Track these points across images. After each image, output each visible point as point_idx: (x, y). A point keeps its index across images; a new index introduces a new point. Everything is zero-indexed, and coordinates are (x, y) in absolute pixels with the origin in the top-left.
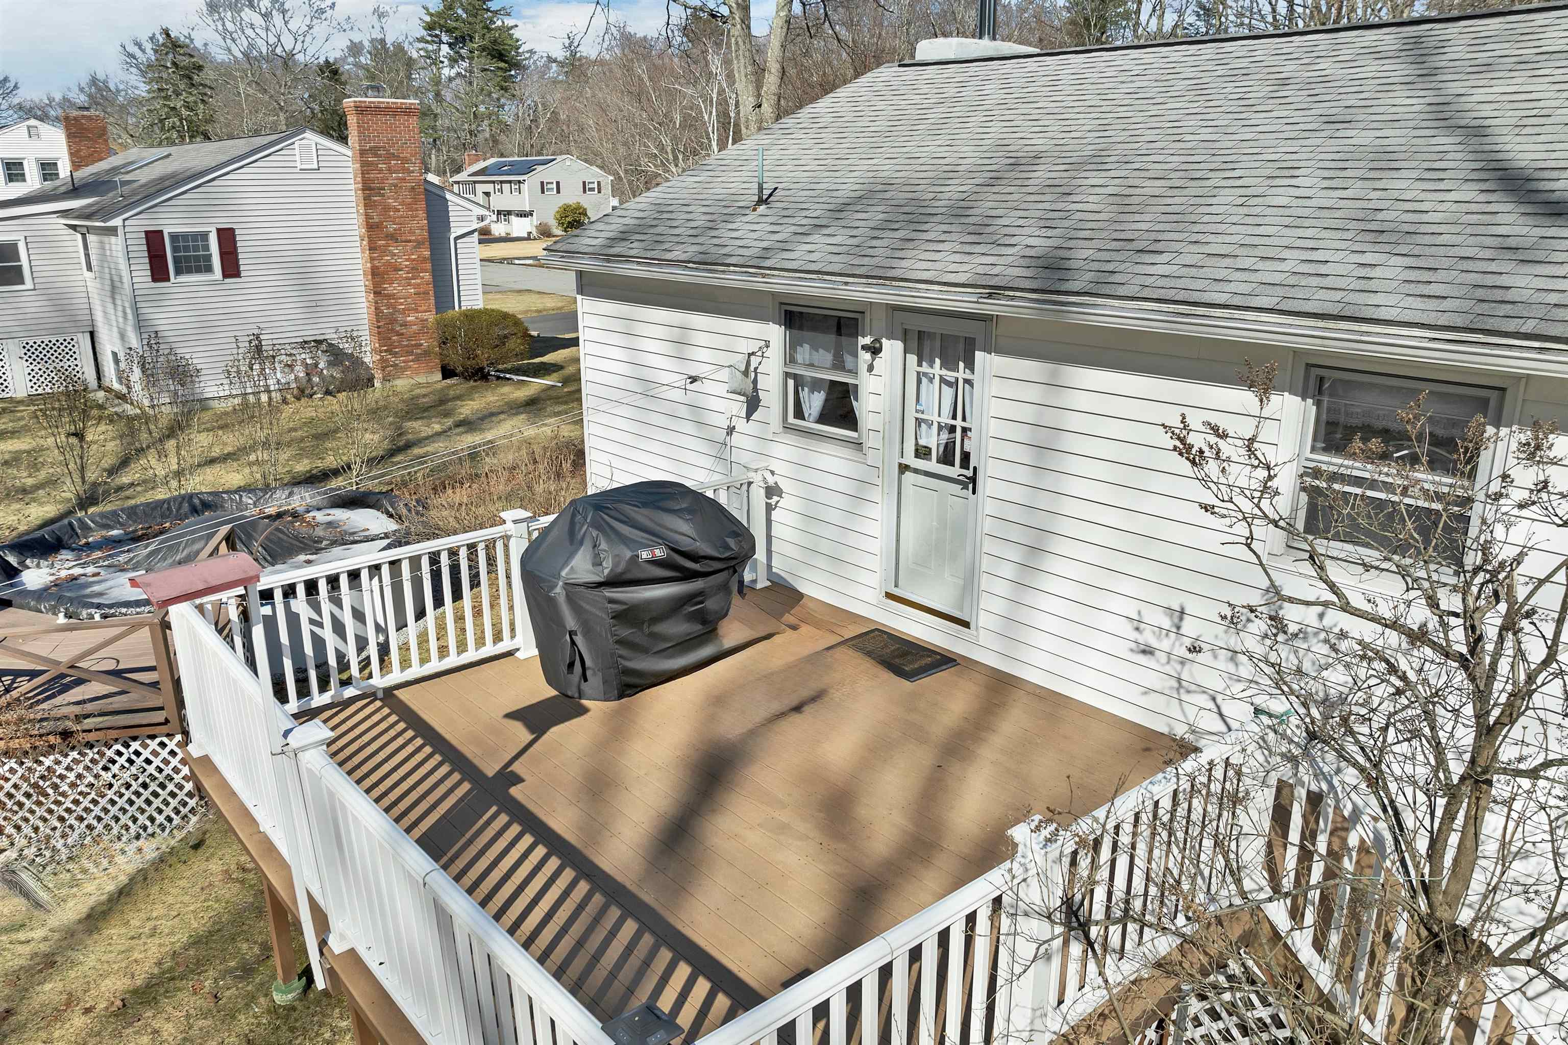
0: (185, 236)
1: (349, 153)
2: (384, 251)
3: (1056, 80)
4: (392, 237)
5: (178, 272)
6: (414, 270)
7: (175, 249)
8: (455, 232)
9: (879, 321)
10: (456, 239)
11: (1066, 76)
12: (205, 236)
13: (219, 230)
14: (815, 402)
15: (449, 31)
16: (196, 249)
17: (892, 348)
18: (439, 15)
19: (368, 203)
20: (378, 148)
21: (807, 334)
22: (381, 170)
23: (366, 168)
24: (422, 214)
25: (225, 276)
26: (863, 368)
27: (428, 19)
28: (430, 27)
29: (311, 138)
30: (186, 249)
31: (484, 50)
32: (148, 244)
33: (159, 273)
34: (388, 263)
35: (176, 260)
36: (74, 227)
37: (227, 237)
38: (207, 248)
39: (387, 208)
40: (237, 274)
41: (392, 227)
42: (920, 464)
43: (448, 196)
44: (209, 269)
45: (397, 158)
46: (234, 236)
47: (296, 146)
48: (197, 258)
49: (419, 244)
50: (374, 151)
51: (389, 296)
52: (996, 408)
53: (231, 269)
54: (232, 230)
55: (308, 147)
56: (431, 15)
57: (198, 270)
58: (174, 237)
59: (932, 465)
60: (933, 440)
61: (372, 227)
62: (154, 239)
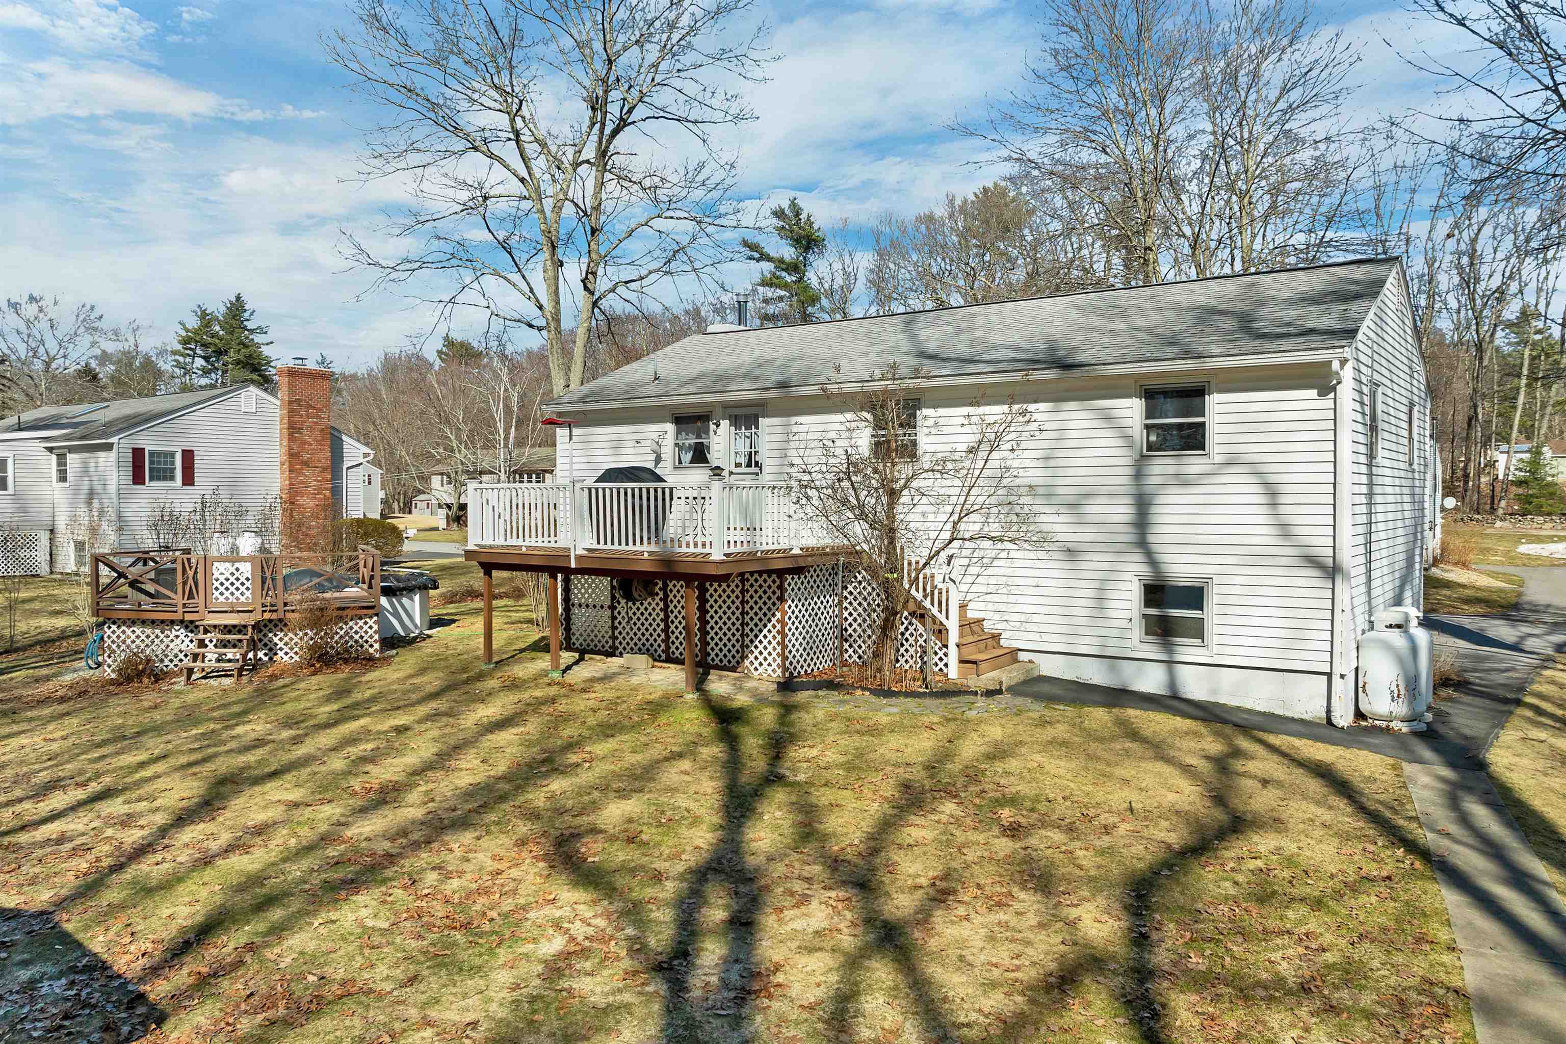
0: (159, 454)
1: (278, 402)
2: (299, 473)
3: (781, 336)
4: (306, 464)
5: (151, 479)
6: (319, 490)
7: (151, 462)
8: (347, 464)
9: (718, 411)
10: (348, 468)
11: (785, 335)
12: (172, 454)
13: (183, 451)
14: (687, 457)
15: (205, 345)
16: (165, 463)
17: (725, 424)
18: (196, 332)
19: (291, 438)
20: (301, 400)
21: (684, 426)
22: (302, 416)
23: (292, 413)
24: (328, 449)
25: (184, 484)
26: (712, 433)
27: (184, 334)
28: (185, 342)
29: (253, 390)
30: (159, 463)
31: (238, 364)
32: (133, 457)
33: (138, 479)
34: (301, 482)
35: (151, 469)
36: (50, 450)
37: (188, 456)
38: (173, 463)
39: (304, 443)
40: (192, 484)
41: (306, 456)
42: (739, 470)
43: (344, 438)
44: (172, 478)
45: (314, 408)
46: (193, 455)
47: (242, 396)
48: (165, 470)
49: (324, 469)
50: (298, 402)
51: (300, 506)
52: (768, 446)
53: (189, 479)
54: (192, 451)
55: (251, 397)
56: (187, 331)
57: (165, 479)
58: (152, 454)
59: (743, 469)
60: (743, 460)
61: (292, 455)
62: (138, 454)
